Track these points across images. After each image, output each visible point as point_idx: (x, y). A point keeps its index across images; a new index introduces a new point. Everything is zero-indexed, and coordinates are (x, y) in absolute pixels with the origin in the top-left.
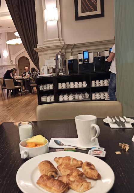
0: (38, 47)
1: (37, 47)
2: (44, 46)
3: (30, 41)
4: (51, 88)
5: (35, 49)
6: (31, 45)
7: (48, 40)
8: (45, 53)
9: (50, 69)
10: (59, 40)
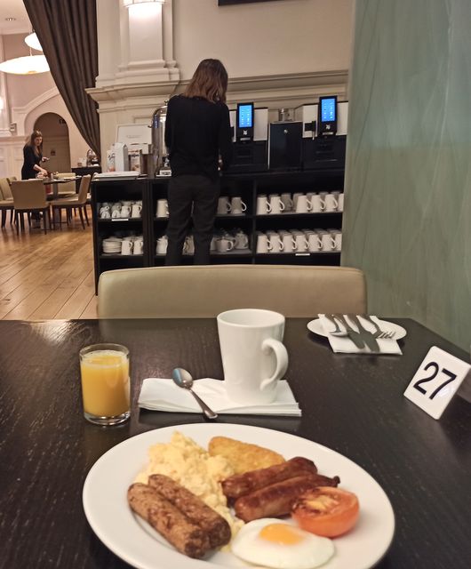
0: (98, 85)
1: (94, 86)
2: (118, 82)
3: (75, 65)
4: (136, 214)
5: (89, 91)
6: (75, 79)
7: (132, 63)
8: (121, 104)
9: (134, 156)
10: (166, 66)
